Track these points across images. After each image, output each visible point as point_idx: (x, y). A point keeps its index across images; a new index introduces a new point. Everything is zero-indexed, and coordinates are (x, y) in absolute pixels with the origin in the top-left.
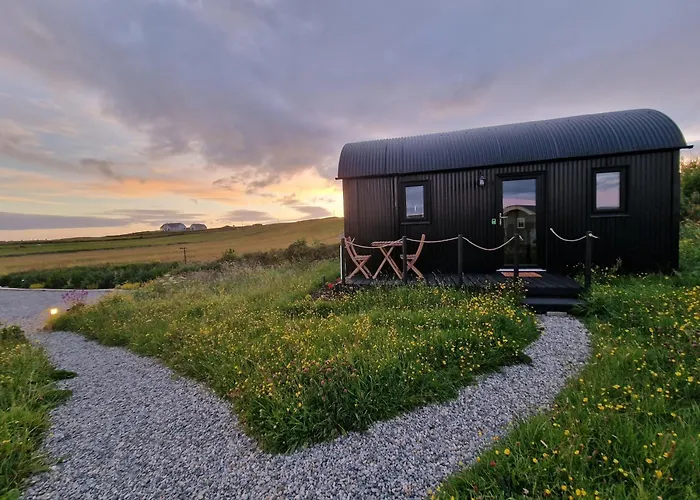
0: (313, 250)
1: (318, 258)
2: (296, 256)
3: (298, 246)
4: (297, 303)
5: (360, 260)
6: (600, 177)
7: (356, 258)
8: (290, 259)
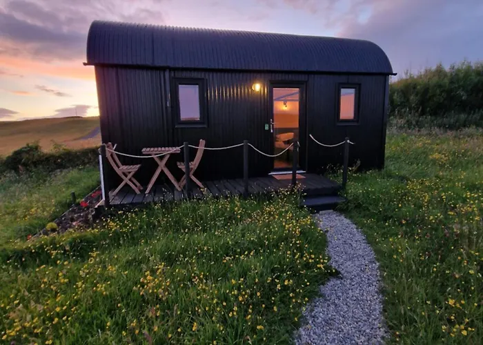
0: (52, 156)
1: (61, 166)
2: (25, 165)
3: (27, 152)
4: (31, 243)
5: (126, 172)
6: (343, 91)
7: (121, 169)
8: (16, 170)
